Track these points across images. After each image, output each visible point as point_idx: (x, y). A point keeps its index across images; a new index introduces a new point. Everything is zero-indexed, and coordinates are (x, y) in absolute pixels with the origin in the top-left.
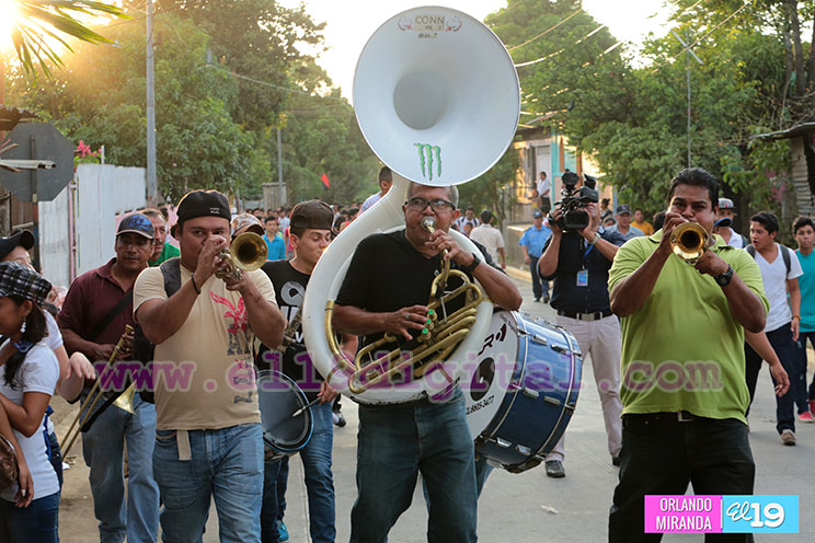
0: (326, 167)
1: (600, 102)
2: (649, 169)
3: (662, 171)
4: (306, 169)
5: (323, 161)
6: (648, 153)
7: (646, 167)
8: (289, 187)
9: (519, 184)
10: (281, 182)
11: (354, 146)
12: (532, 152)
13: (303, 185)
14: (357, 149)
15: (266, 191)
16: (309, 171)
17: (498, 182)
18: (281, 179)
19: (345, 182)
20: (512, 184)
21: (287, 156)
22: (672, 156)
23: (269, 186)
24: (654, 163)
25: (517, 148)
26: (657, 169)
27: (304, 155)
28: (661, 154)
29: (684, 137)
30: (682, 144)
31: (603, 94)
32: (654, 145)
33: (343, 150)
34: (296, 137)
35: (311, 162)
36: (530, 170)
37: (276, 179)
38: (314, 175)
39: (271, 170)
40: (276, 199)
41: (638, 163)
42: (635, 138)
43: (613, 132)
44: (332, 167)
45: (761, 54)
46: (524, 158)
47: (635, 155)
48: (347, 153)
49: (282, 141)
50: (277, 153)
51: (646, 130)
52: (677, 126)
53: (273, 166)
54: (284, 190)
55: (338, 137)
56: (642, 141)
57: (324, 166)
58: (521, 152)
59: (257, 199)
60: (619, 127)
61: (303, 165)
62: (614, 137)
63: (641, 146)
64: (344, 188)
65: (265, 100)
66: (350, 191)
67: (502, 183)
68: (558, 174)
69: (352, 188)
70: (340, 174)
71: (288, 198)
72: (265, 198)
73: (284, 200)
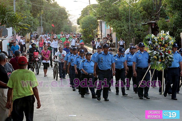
0: (53, 22)
1: (111, 15)
2: (121, 30)
3: (124, 30)
5: (52, 21)
6: (121, 26)
7: (120, 29)
8: (44, 28)
9: (98, 29)
10: (42, 27)
11: (60, 17)
12: (101, 22)
13: (47, 27)
14: (61, 18)
15: (38, 29)
16: (48, 23)
17: (93, 29)
18: (42, 26)
21: (43, 20)
22: (125, 27)
23: (39, 28)
24: (122, 28)
27: (47, 19)
28: (123, 26)
29: (128, 23)
30: (128, 25)
31: (112, 13)
32: (122, 24)
33: (57, 18)
34: (45, 15)
35: (49, 21)
36: (101, 26)
37: (40, 26)
38: (50, 24)
39: (39, 24)
40: (40, 31)
41: (119, 28)
42: (118, 23)
43: (114, 22)
44: (54, 22)
45: (147, 5)
46: (99, 24)
48: (58, 18)
49: (42, 16)
50: (41, 19)
51: (121, 21)
52: (127, 20)
53: (40, 23)
54: (42, 28)
55: (56, 14)
56: (120, 24)
57: (52, 22)
58: (99, 22)
59: (35, 31)
60: (115, 20)
61: (47, 22)
62: (114, 23)
63: (119, 25)
65: (39, 8)
66: (59, 28)
67: (94, 29)
68: (106, 28)
69: (60, 27)
70: (56, 24)
71: (43, 30)
72: (38, 31)
73: (42, 31)
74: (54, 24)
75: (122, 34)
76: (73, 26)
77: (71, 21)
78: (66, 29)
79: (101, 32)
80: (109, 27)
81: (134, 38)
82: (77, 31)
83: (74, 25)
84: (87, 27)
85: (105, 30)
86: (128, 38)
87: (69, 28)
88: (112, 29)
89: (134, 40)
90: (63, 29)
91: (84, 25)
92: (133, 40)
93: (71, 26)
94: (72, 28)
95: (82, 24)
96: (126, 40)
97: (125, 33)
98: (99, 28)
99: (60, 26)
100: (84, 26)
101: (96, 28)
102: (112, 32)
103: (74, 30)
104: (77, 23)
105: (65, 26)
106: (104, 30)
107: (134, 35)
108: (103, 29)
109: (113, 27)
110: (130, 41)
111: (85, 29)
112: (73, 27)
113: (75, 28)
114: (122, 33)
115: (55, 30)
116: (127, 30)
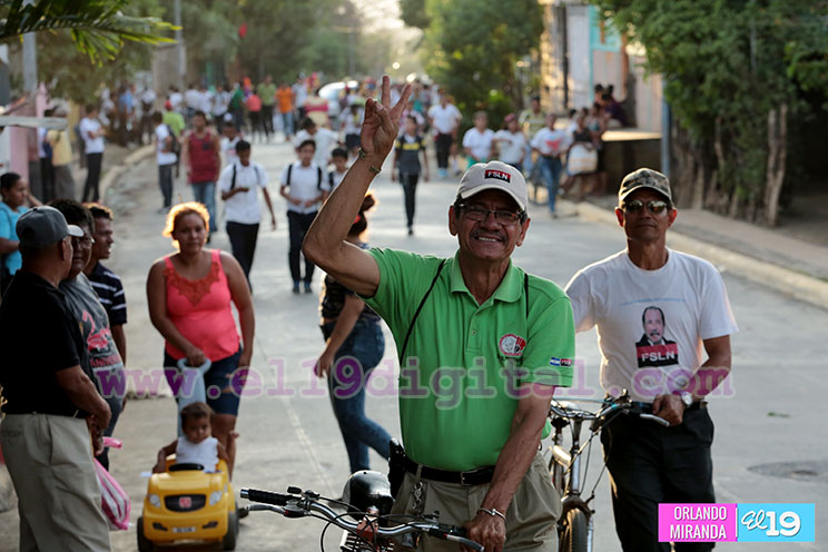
2: (700, 57)
3: (715, 60)
6: (698, 35)
7: (694, 54)
8: (192, 47)
9: (545, 56)
10: (179, 40)
12: (562, 13)
15: (156, 56)
18: (178, 36)
20: (534, 57)
22: (726, 41)
24: (705, 48)
25: (541, 3)
26: (708, 57)
28: (714, 36)
29: (744, 13)
32: (704, 24)
36: (560, 37)
41: (684, 49)
42: (681, 15)
44: (256, 9)
46: (550, 19)
47: (682, 39)
56: (690, 19)
57: (243, 10)
58: (549, 10)
62: (654, 14)
63: (687, 27)
66: (286, 48)
67: (519, 55)
68: (598, 45)
69: (290, 44)
70: (270, 23)
74: (257, 24)
75: (706, 87)
76: (372, 36)
78: (324, 51)
79: (560, 75)
80: (615, 41)
81: (784, 109)
83: (379, 26)
85: (592, 62)
86: (744, 111)
87: (347, 51)
88: (637, 50)
89: (783, 124)
90: (310, 53)
92: (777, 123)
93: (356, 36)
94: (365, 48)
96: (733, 119)
97: (727, 74)
98: (547, 49)
99: (289, 36)
101: (528, 44)
102: (639, 71)
105: (323, 34)
106: (586, 61)
107: (781, 87)
108: (573, 55)
109: (648, 41)
110: (754, 125)
111: (462, 52)
113: (384, 46)
114: (701, 79)
115: (258, 59)
116: (737, 59)
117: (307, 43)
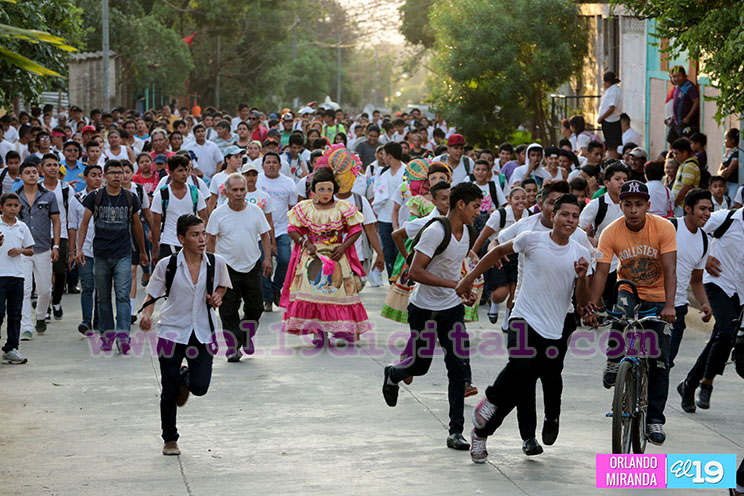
4: (151, 18)
5: (193, 5)
8: (124, 60)
9: (588, 86)
10: (106, 52)
12: (612, 27)
15: (74, 72)
17: (540, 80)
19: (240, 50)
20: (574, 83)
23: (81, 61)
25: (585, 13)
36: (609, 58)
37: (94, 44)
38: (171, 33)
40: (93, 87)
46: (596, 35)
54: (111, 67)
57: (194, 14)
58: (594, 24)
59: (54, 87)
61: (148, 14)
64: (239, 60)
66: (251, 67)
67: (553, 85)
68: (659, 73)
69: (256, 62)
70: (229, 33)
71: (117, 84)
72: (73, 86)
73: (111, 90)
76: (367, 53)
77: (351, 13)
82: (398, 94)
83: (375, 40)
84: (497, 69)
85: (648, 94)
87: (333, 73)
90: (283, 72)
91: (468, 44)
94: (357, 69)
95: (457, 34)
98: (592, 70)
99: (253, 51)
100: (472, 53)
103: (370, 85)
104: (405, 31)
105: (301, 50)
106: (641, 95)
111: (478, 80)
112: (362, 61)
113: (381, 69)
115: (213, 80)
117: (278, 60)
